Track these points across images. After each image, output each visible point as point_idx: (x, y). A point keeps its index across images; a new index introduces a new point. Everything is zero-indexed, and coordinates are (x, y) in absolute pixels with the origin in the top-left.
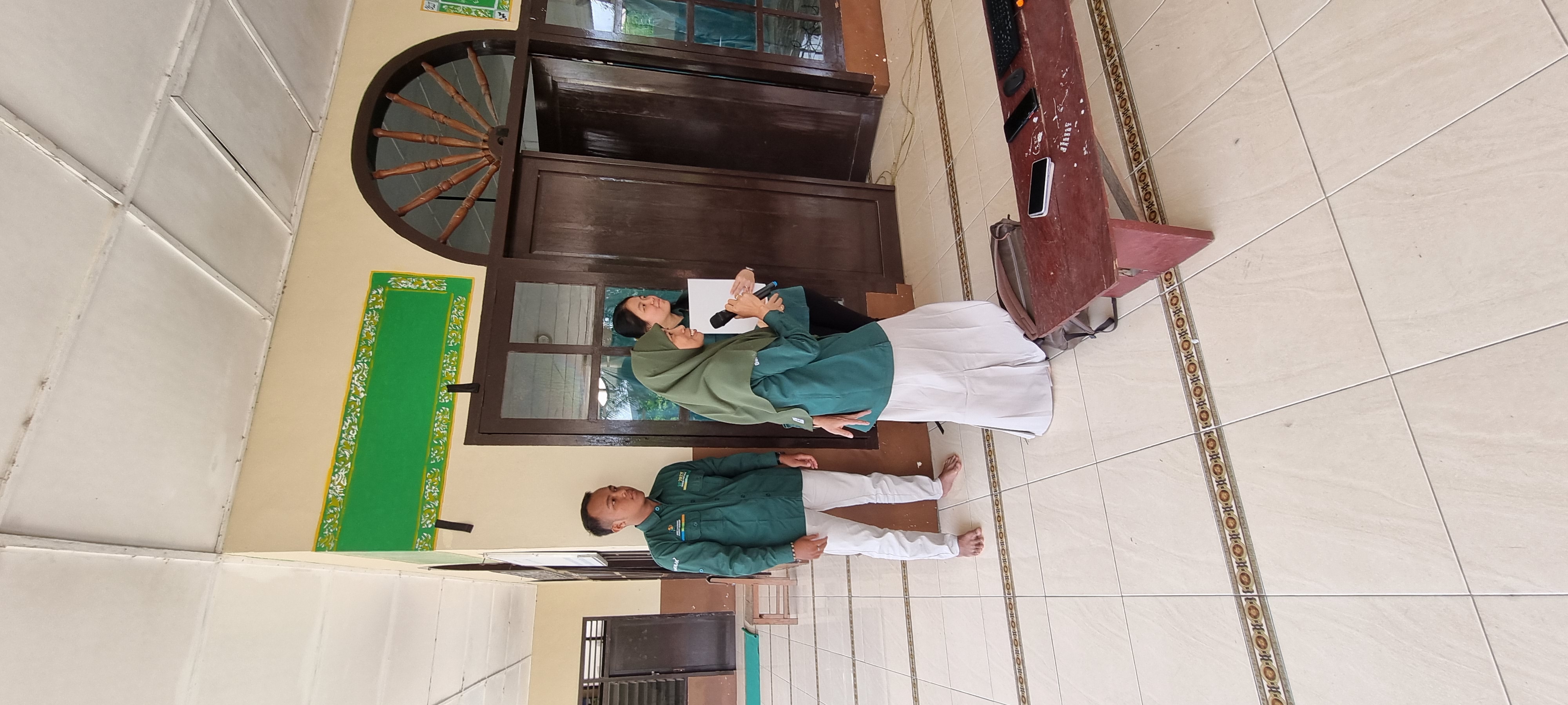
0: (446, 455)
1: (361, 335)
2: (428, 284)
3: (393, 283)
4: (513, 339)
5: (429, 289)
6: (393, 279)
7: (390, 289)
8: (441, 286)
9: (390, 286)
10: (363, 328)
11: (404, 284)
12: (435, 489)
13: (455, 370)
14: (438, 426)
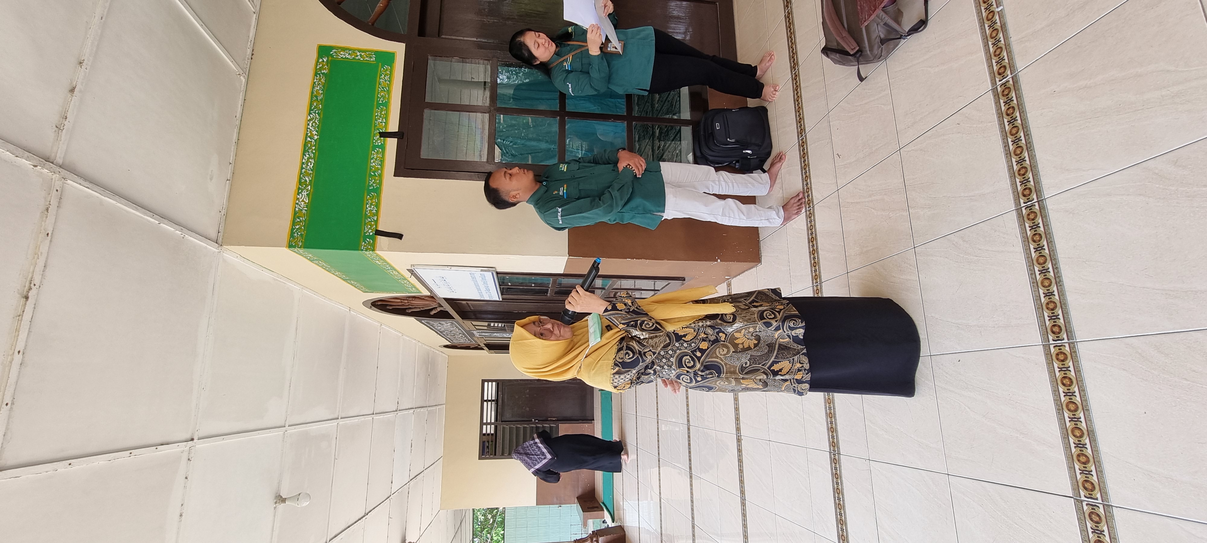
0: (380, 184)
1: (312, 93)
2: (361, 55)
3: (334, 54)
4: (428, 99)
5: (362, 59)
6: (334, 50)
7: (333, 59)
8: (371, 57)
9: (332, 56)
10: (313, 87)
11: (343, 55)
12: (373, 208)
13: (385, 121)
14: (374, 162)
